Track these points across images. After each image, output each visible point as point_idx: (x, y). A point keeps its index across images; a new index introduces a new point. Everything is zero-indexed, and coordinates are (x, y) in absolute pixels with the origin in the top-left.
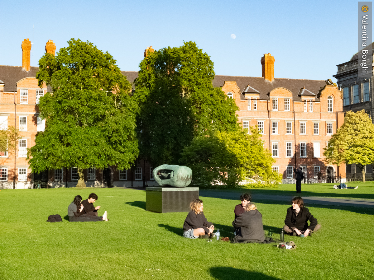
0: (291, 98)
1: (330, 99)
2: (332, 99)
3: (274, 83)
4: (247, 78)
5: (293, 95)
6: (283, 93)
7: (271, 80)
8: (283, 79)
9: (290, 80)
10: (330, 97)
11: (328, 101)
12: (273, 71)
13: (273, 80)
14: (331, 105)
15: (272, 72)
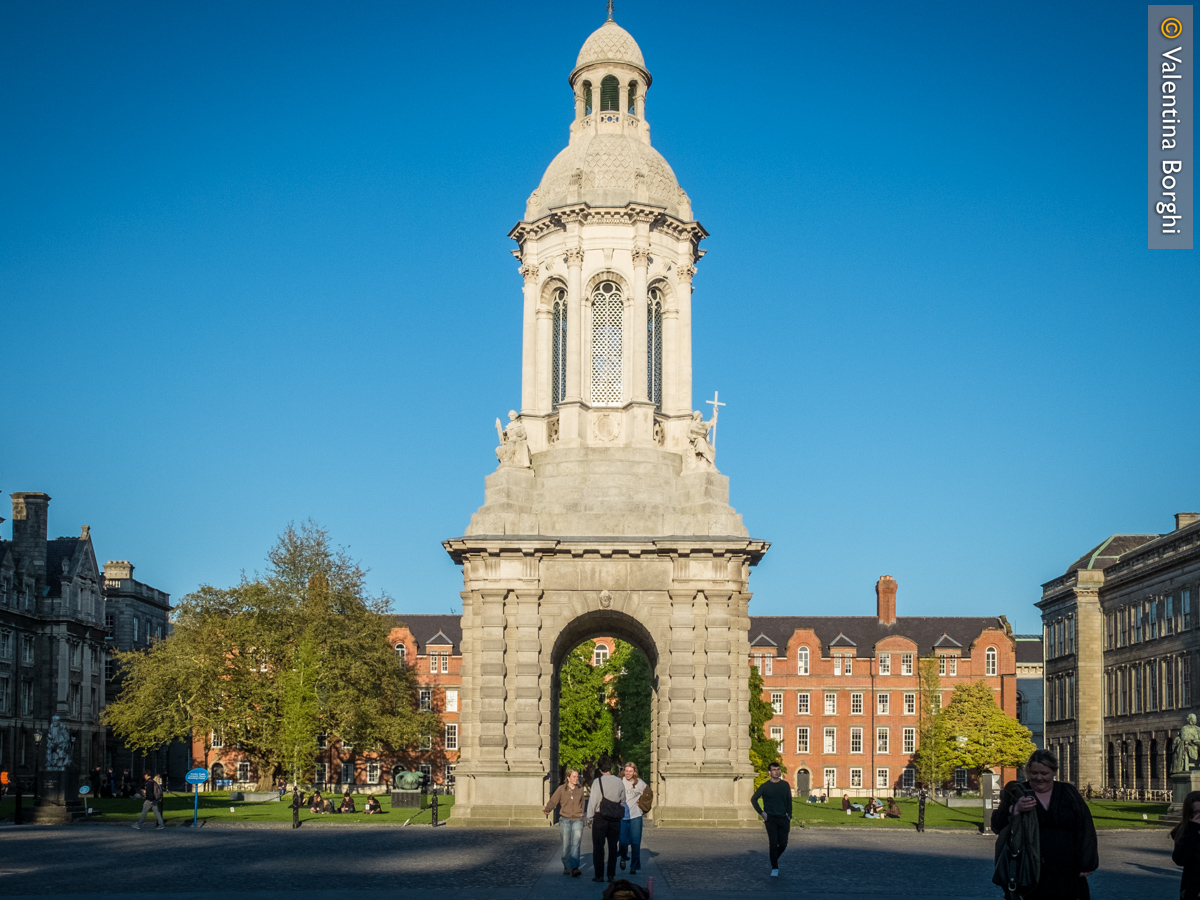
0: (914, 652)
1: (991, 653)
2: (995, 653)
3: (894, 627)
4: (847, 618)
5: (919, 647)
6: (899, 646)
7: (888, 622)
8: (914, 619)
9: (928, 619)
10: (991, 649)
11: (988, 655)
12: (895, 605)
13: (894, 621)
14: (994, 663)
15: (891, 607)
